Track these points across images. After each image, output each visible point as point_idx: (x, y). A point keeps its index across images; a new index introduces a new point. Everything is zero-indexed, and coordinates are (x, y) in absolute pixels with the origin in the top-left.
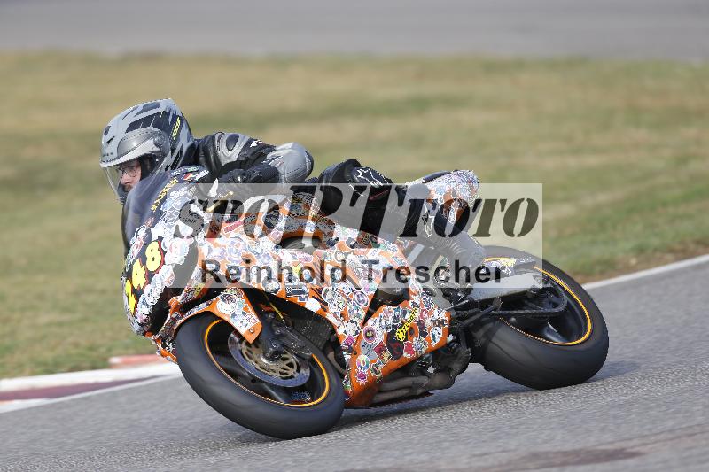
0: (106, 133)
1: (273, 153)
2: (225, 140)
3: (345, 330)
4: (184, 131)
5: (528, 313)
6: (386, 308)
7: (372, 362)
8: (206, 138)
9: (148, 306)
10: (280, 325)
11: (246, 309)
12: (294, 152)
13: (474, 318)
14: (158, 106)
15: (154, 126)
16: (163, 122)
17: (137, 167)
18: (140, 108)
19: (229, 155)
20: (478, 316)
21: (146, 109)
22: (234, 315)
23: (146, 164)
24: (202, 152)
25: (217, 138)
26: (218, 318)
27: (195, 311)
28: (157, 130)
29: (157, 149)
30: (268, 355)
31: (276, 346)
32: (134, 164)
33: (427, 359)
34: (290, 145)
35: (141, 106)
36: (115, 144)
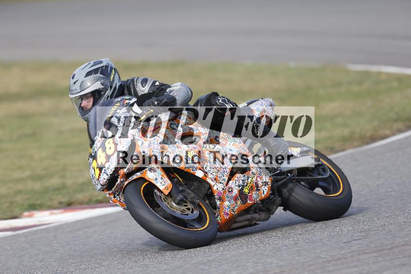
0: (73, 78)
1: (171, 89)
2: (140, 81)
3: (217, 187)
4: (117, 77)
5: (309, 179)
6: (238, 175)
7: (231, 205)
8: (128, 80)
9: (107, 175)
10: (181, 185)
11: (162, 176)
12: (183, 88)
13: (283, 181)
14: (101, 62)
15: (100, 73)
16: (105, 71)
17: (91, 97)
18: (92, 64)
19: (143, 90)
20: (285, 180)
21: (95, 64)
22: (156, 179)
23: (96, 95)
24: (126, 88)
25: (135, 80)
26: (147, 181)
27: (135, 177)
28: (102, 76)
29: (102, 87)
30: (177, 201)
31: (180, 197)
32: (89, 95)
33: (259, 204)
34: (179, 84)
35: (92, 63)
36: (78, 84)
